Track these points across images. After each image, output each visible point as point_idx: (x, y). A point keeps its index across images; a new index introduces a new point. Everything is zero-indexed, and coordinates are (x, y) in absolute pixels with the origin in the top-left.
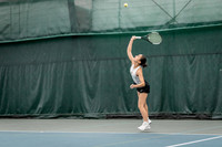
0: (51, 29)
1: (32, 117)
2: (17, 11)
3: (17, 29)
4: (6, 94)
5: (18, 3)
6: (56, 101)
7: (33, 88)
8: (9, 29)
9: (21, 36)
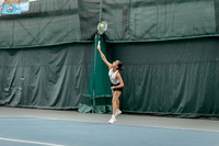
0: (197, 29)
1: (173, 116)
2: (164, 11)
3: (163, 29)
4: (150, 92)
5: (165, 3)
6: (198, 101)
7: (176, 88)
8: (154, 28)
9: (167, 35)
